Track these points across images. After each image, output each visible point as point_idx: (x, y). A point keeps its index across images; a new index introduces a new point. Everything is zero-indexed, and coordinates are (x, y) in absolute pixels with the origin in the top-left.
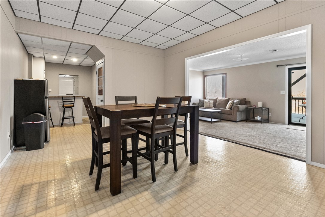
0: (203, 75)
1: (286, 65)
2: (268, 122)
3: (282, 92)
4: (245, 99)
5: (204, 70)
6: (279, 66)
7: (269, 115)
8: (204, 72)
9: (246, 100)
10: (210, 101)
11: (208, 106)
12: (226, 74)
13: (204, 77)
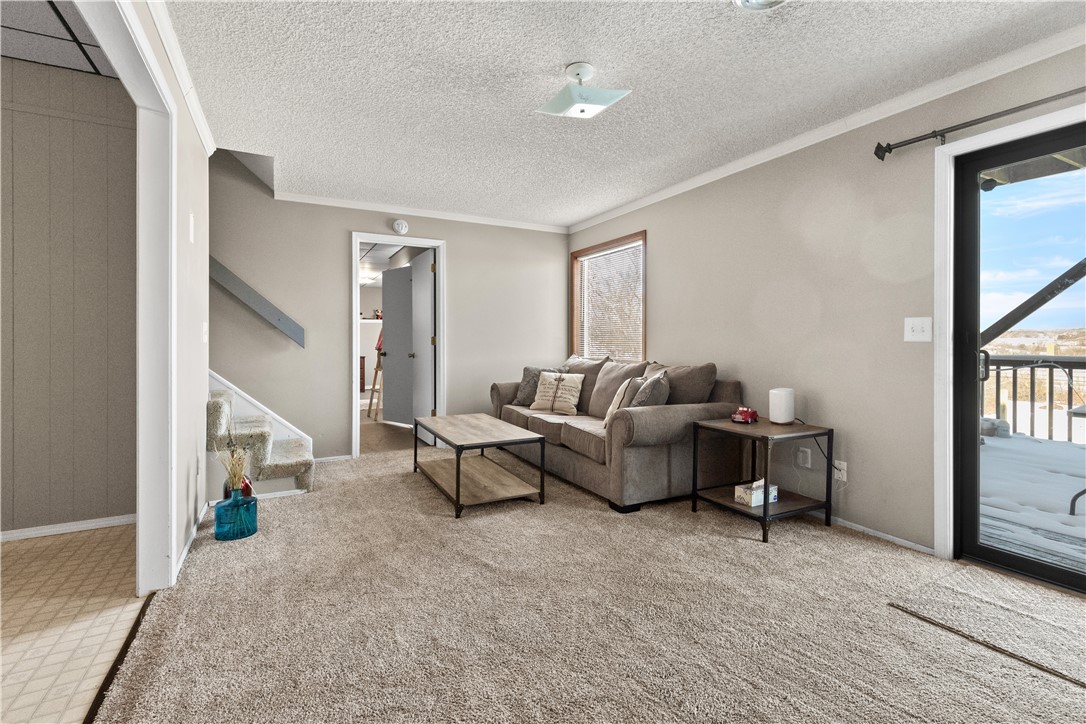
0: (568, 249)
1: (941, 135)
2: (828, 523)
3: (914, 330)
4: (711, 369)
5: (568, 227)
6: (889, 148)
7: (836, 475)
8: (568, 237)
9: (719, 377)
10: (564, 375)
11: (549, 405)
12: (643, 235)
13: (574, 257)
